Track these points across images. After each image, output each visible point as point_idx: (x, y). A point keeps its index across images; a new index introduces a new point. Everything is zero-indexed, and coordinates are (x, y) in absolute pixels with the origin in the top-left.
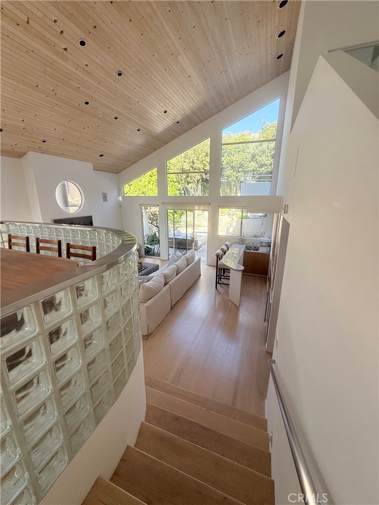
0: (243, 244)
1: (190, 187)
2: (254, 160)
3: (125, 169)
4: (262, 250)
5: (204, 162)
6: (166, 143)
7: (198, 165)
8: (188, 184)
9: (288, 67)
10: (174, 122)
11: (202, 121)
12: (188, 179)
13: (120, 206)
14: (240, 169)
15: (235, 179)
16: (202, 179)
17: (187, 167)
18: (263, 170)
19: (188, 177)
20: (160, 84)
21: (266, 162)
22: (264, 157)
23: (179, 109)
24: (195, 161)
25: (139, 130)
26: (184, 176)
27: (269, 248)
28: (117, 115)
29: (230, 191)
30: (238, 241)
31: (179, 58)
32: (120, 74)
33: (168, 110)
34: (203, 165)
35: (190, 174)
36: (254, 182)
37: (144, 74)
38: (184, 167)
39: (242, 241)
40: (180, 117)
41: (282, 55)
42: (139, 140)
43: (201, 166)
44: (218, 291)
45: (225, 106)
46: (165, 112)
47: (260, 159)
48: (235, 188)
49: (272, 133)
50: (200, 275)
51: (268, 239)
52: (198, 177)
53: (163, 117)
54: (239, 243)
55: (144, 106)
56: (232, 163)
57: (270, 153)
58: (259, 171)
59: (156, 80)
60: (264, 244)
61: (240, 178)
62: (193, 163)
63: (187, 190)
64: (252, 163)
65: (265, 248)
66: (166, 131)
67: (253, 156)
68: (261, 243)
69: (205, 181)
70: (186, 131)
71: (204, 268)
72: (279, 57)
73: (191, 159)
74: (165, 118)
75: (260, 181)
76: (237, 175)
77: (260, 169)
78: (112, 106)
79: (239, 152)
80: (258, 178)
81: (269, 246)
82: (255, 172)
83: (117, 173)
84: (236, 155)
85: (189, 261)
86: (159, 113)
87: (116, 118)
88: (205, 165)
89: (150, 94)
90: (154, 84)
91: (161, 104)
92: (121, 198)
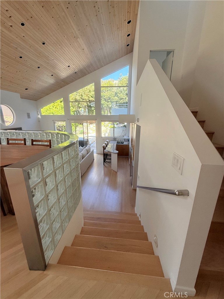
0: (115, 141)
1: (81, 110)
2: (117, 96)
3: (41, 98)
4: (125, 143)
5: (89, 95)
6: (68, 84)
7: (85, 97)
8: (79, 108)
9: (132, 51)
10: (73, 72)
11: (89, 73)
12: (79, 105)
13: (39, 121)
14: (109, 101)
15: (106, 106)
16: (88, 105)
17: (78, 98)
18: (122, 101)
19: (79, 104)
20: (66, 51)
21: (123, 97)
22: (121, 94)
23: (77, 65)
24: (83, 95)
25: (52, 75)
26: (77, 103)
27: (128, 142)
28: (39, 66)
29: (104, 113)
30: (113, 139)
31: (78, 39)
32: (44, 44)
33: (70, 66)
34: (88, 97)
35: (80, 103)
36: (117, 108)
37: (58, 45)
38: (77, 98)
39: (115, 139)
40: (77, 70)
41: (129, 45)
42: (51, 81)
43: (87, 98)
44: (105, 166)
45: (102, 67)
46: (69, 67)
47: (120, 95)
48: (107, 111)
49: (125, 82)
50: (94, 159)
51: (127, 137)
52: (85, 104)
53: (68, 69)
54: (113, 140)
55: (56, 62)
56: (104, 96)
57: (125, 92)
58: (120, 102)
59: (65, 49)
60: (126, 140)
61: (109, 105)
62: (82, 96)
63: (79, 112)
64: (116, 97)
65: (127, 142)
66: (68, 77)
67: (116, 94)
68: (125, 139)
69: (89, 107)
70: (80, 78)
71: (95, 155)
72: (128, 45)
73: (81, 93)
74: (68, 70)
75: (120, 107)
76: (108, 104)
77: (120, 101)
78: (37, 61)
79: (108, 90)
80: (119, 106)
81: (129, 141)
82: (118, 103)
83: (36, 101)
84: (106, 92)
85: (88, 151)
86: (65, 67)
87: (39, 68)
88: (89, 97)
89: (61, 56)
90: (63, 51)
91: (67, 62)
92: (39, 116)
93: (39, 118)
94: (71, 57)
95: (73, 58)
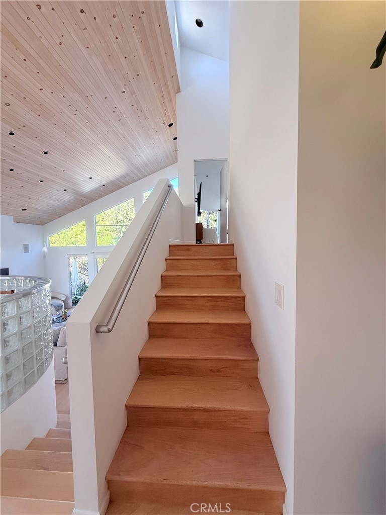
3: (50, 221)
10: (100, 185)
11: (126, 185)
13: (44, 257)
23: (103, 176)
25: (65, 190)
28: (42, 179)
31: (99, 147)
32: (46, 153)
33: (93, 177)
37: (68, 154)
40: (105, 182)
42: (67, 197)
45: (145, 176)
46: (91, 178)
55: (70, 173)
59: (79, 157)
66: (93, 192)
70: (113, 192)
74: (91, 182)
78: (38, 173)
83: (43, 225)
86: (85, 179)
87: (42, 181)
89: (75, 166)
90: (78, 160)
91: (86, 173)
92: (45, 249)
93: (44, 252)
94: (92, 167)
95: (94, 168)
